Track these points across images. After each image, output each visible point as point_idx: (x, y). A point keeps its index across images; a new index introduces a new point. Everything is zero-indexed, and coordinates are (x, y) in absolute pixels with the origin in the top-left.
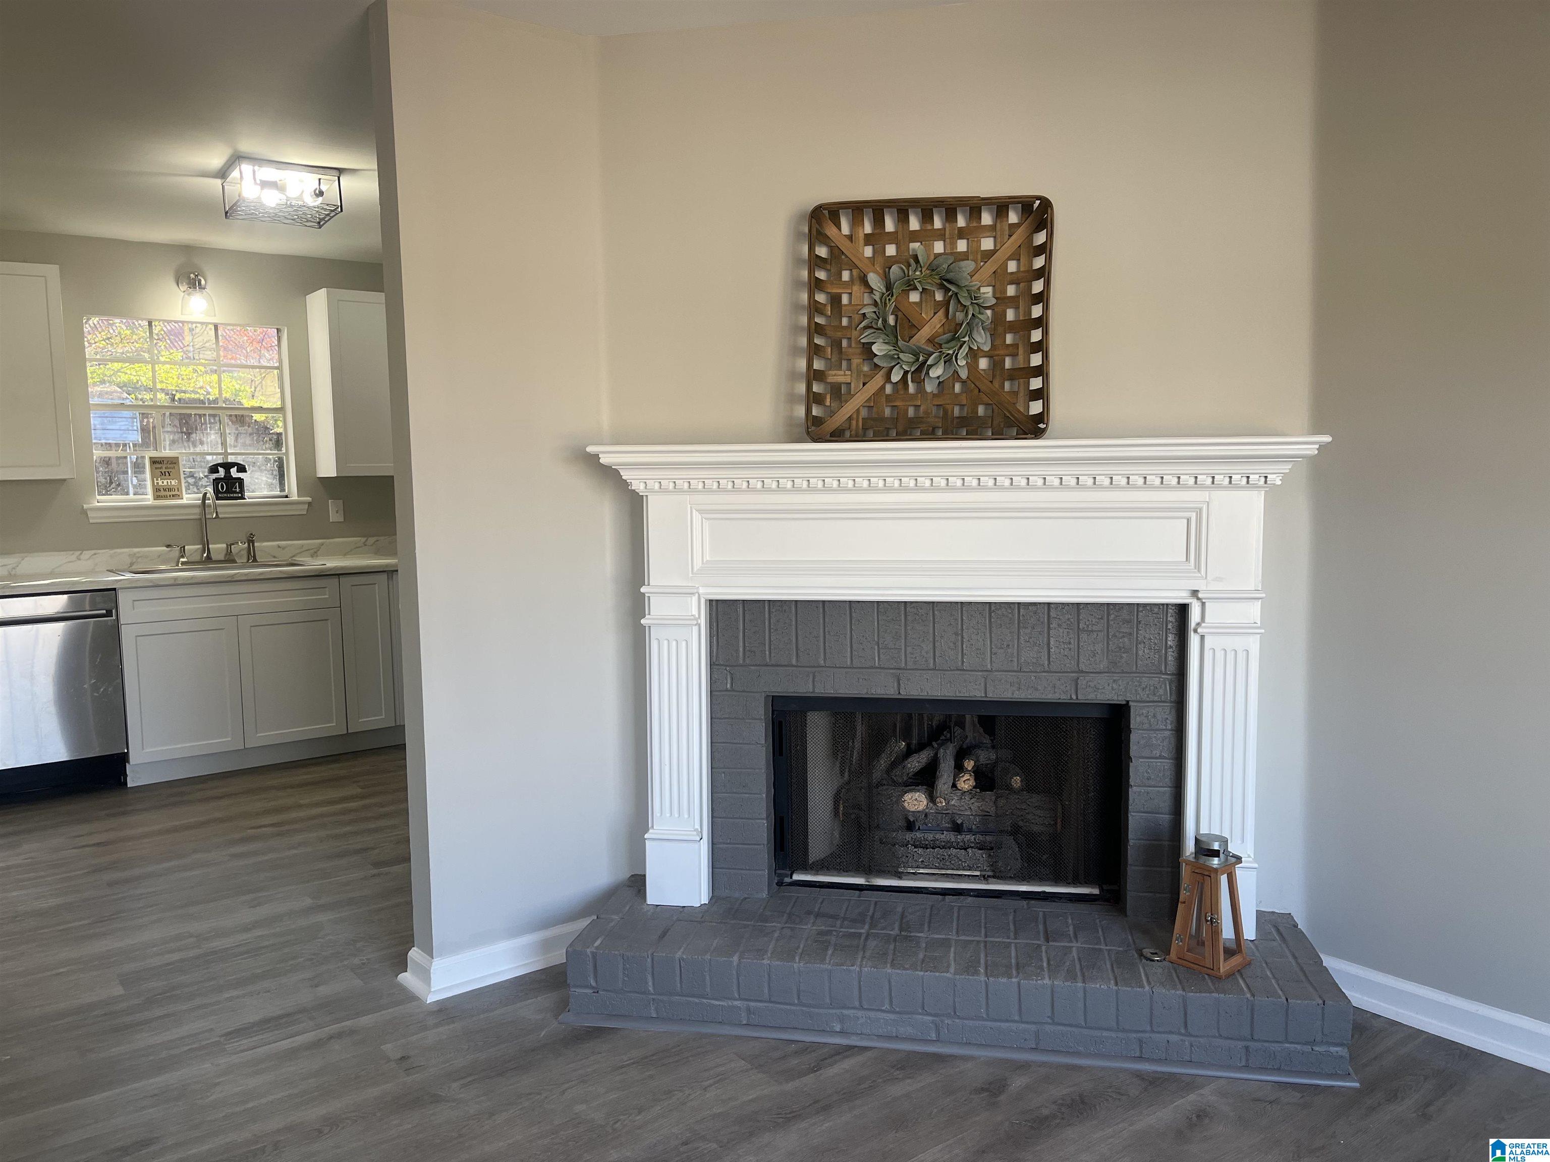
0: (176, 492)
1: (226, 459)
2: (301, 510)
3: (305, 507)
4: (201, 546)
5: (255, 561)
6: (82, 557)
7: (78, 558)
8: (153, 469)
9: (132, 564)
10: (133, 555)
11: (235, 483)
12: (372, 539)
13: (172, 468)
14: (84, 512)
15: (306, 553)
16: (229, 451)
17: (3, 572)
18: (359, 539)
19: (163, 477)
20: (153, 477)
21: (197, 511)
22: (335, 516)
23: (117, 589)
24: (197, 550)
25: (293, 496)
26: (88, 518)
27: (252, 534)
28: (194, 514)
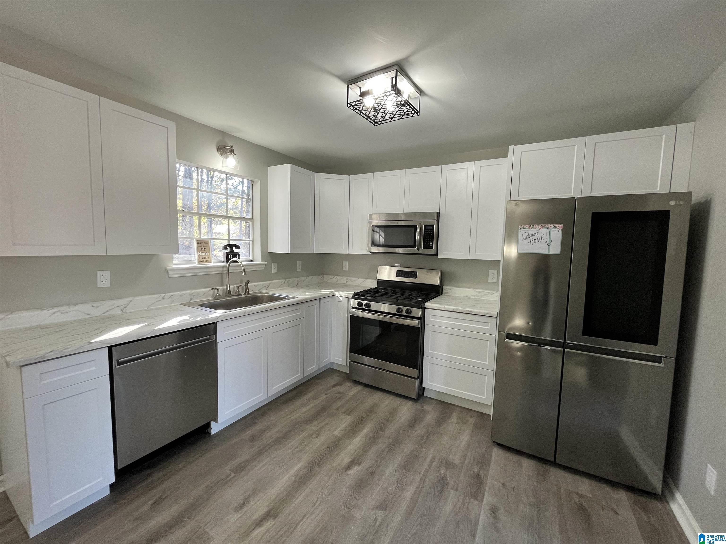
0: (208, 259)
1: (229, 242)
2: (262, 268)
3: (264, 266)
4: (226, 287)
5: (249, 294)
6: (165, 298)
7: (163, 298)
8: (198, 247)
9: (191, 299)
10: (191, 294)
11: (236, 255)
12: (287, 280)
13: (207, 246)
14: (167, 271)
15: (264, 288)
16: (230, 238)
17: (118, 312)
18: (283, 280)
19: (202, 251)
20: (198, 251)
21: (221, 269)
22: (274, 270)
23: (216, 322)
24: (223, 289)
25: (258, 261)
26: (168, 274)
27: (248, 281)
28: (219, 271)
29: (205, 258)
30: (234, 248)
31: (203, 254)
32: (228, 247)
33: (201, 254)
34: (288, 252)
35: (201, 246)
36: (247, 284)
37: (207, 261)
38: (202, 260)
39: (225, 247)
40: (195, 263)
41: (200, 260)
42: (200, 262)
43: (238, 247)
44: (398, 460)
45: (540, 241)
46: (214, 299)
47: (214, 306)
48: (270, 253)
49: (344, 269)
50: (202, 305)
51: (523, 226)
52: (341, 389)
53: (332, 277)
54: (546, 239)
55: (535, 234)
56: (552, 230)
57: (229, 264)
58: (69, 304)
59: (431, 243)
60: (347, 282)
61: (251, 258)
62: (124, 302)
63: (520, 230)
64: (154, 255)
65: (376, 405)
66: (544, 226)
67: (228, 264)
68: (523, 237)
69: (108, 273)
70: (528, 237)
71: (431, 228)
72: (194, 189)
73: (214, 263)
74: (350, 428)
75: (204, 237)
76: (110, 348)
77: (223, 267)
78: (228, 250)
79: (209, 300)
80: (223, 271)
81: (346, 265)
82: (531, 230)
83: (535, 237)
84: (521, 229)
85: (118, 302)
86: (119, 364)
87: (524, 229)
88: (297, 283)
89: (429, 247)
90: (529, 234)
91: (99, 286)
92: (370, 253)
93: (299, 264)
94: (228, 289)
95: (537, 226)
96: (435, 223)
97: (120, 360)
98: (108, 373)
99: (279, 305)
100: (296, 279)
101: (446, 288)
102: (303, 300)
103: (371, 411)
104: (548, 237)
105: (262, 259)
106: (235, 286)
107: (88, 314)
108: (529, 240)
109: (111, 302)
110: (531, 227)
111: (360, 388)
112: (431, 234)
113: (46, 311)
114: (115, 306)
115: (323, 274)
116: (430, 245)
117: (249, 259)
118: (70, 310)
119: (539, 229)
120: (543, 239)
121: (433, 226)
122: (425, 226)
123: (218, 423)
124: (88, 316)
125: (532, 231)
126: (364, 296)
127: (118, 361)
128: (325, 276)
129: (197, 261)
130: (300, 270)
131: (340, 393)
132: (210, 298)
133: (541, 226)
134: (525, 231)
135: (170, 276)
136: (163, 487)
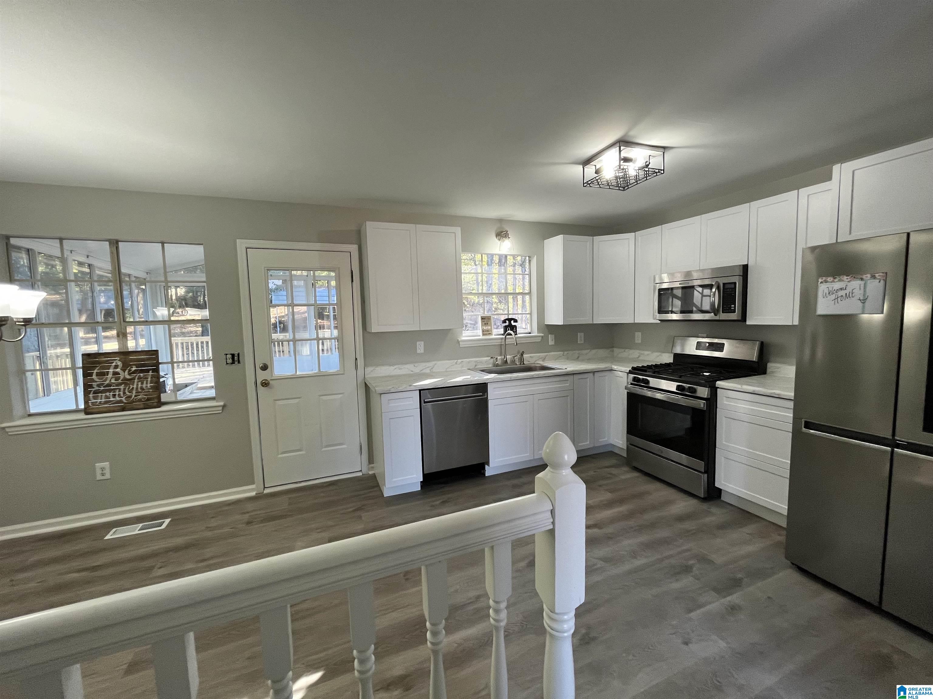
0: (490, 332)
1: (508, 316)
2: (539, 340)
3: (540, 338)
4: (503, 357)
5: (524, 364)
6: (458, 363)
7: (456, 363)
8: (482, 322)
9: (476, 366)
10: (476, 362)
11: (514, 328)
12: (566, 353)
13: (489, 321)
14: (458, 342)
15: (540, 360)
16: (509, 313)
17: (428, 371)
18: (561, 352)
19: (485, 325)
20: (482, 325)
21: (500, 341)
22: (551, 342)
23: (488, 383)
24: (502, 359)
25: (535, 333)
26: (459, 345)
27: (523, 352)
28: (498, 342)
29: (488, 331)
30: (512, 322)
31: (486, 328)
32: (507, 321)
33: (484, 328)
34: (561, 323)
35: (485, 321)
36: (522, 355)
37: (489, 334)
38: (485, 333)
39: (504, 322)
40: (480, 336)
41: (483, 333)
42: (483, 335)
43: (516, 321)
44: (644, 538)
45: (849, 298)
46: (494, 367)
47: (490, 372)
48: (548, 326)
49: (636, 342)
50: (482, 371)
51: (824, 279)
52: (614, 471)
53: (623, 350)
54: (858, 293)
55: (841, 289)
56: (869, 281)
57: (506, 337)
58: (402, 364)
59: (733, 306)
60: (639, 356)
61: (529, 331)
62: (431, 364)
63: (820, 285)
64: (450, 329)
65: (648, 493)
66: (855, 276)
67: (504, 336)
68: (824, 294)
69: (423, 343)
70: (831, 293)
71: (733, 286)
72: (479, 273)
73: (495, 335)
74: (605, 502)
75: (486, 314)
76: (420, 390)
77: (502, 339)
78: (507, 324)
79: (490, 367)
80: (501, 342)
81: (638, 337)
82: (836, 283)
83: (843, 293)
84: (821, 283)
85: (428, 364)
86: (425, 402)
87: (826, 282)
88: (577, 356)
89: (730, 311)
90: (833, 290)
91: (418, 352)
92: (659, 322)
93: (581, 336)
94: (505, 360)
95: (845, 277)
96: (738, 281)
97: (425, 400)
98: (419, 407)
99: (544, 374)
100: (577, 352)
101: (771, 366)
102: (571, 372)
103: (640, 495)
104: (862, 291)
105: (539, 330)
106: (512, 356)
107: (412, 371)
108: (833, 297)
109: (424, 364)
110: (836, 279)
111: (637, 475)
112: (733, 294)
113: (392, 367)
114: (426, 367)
115: (613, 347)
116: (732, 308)
117: (527, 331)
118: (402, 367)
119: (849, 282)
120: (853, 295)
121: (735, 283)
122: (724, 284)
123: (489, 466)
124: (412, 372)
125: (837, 285)
126: (645, 371)
127: (424, 401)
128: (615, 349)
129: (481, 334)
130: (583, 342)
131: (611, 474)
132: (491, 366)
133: (852, 277)
134: (828, 285)
135: (460, 346)
136: (450, 496)
